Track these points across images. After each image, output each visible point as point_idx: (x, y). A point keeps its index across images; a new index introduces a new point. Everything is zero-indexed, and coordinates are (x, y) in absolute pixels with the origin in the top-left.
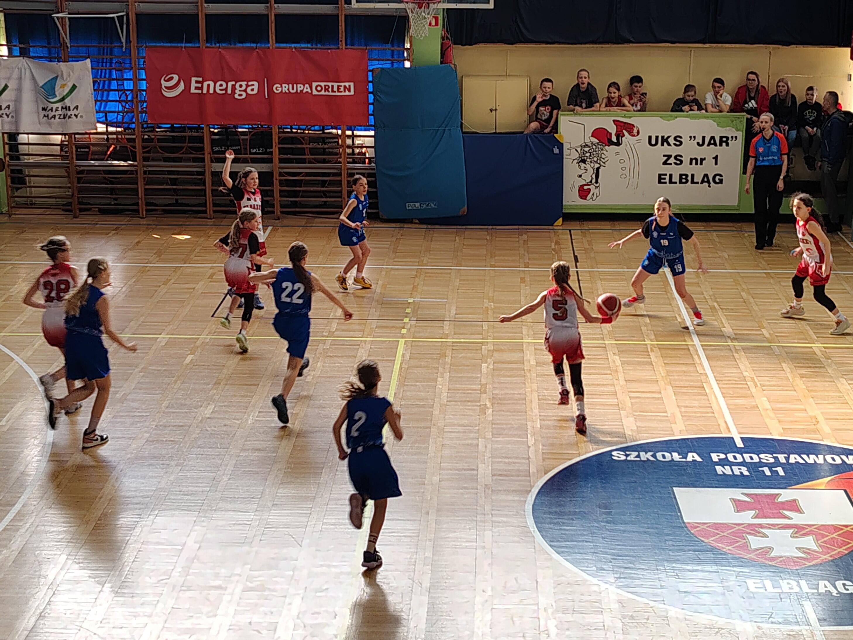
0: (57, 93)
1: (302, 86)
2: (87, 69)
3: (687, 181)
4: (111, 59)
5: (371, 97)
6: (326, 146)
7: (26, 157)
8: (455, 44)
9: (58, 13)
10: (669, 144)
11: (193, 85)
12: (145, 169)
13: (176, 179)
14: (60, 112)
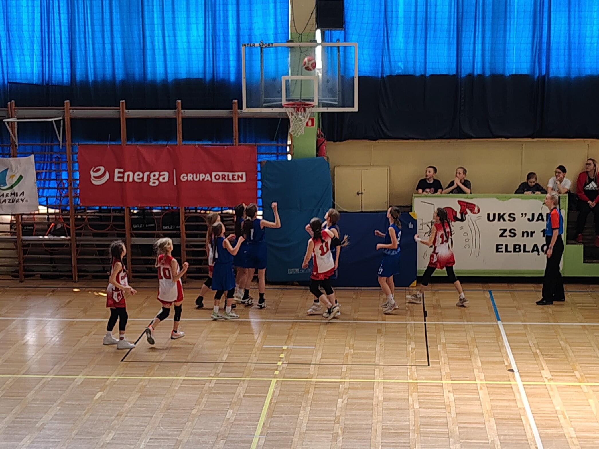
0: (7, 183)
1: (204, 175)
2: (31, 163)
3: (520, 251)
4: (51, 155)
5: (259, 184)
8: (328, 140)
9: (9, 118)
10: (504, 220)
11: (116, 175)
12: (78, 243)
14: (10, 197)
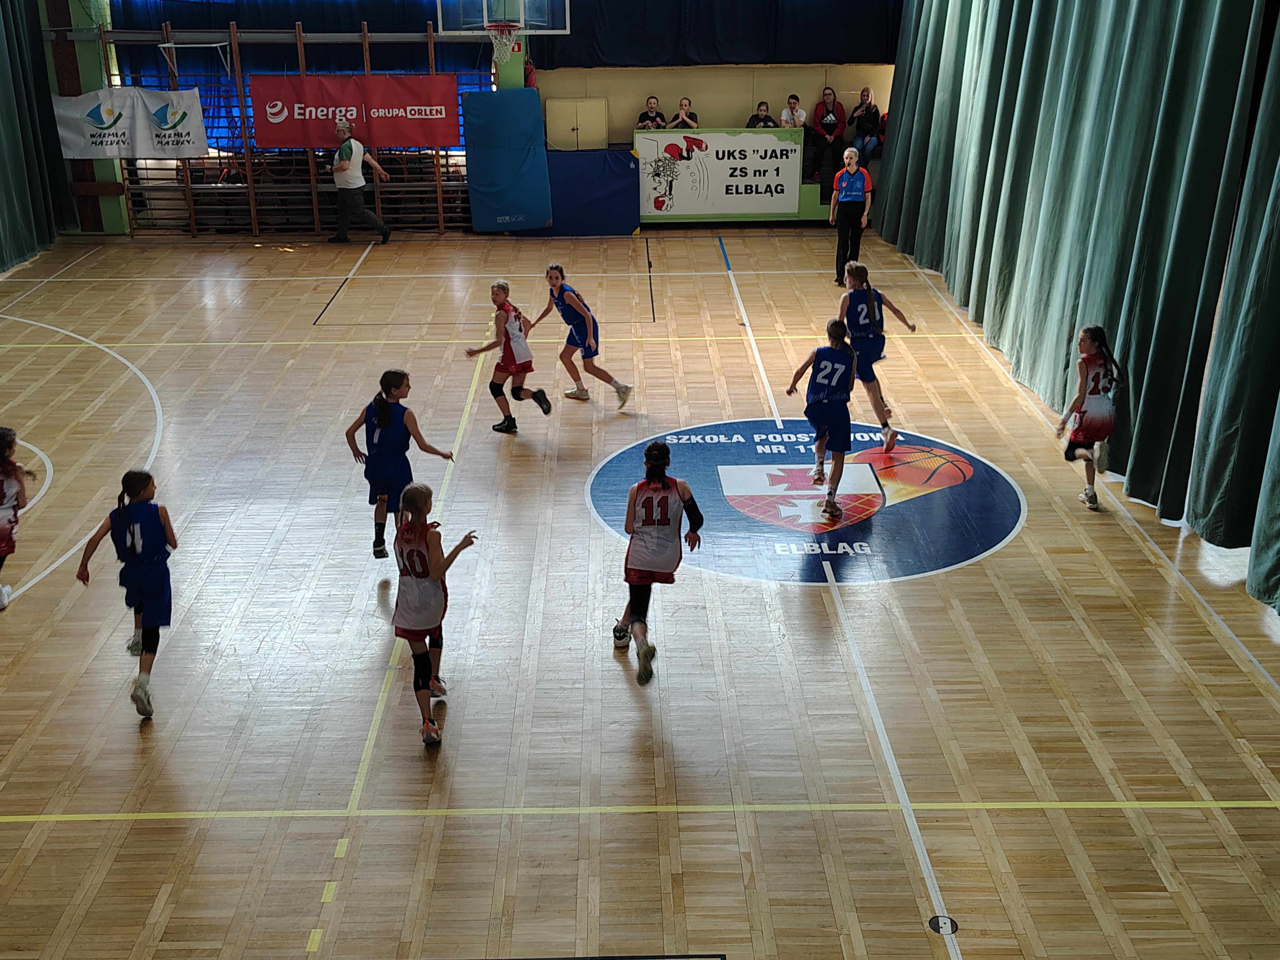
0: (169, 121)
1: (397, 110)
2: (196, 97)
3: (752, 192)
4: (219, 88)
5: (461, 119)
6: (422, 166)
7: (145, 181)
8: (537, 68)
9: (165, 43)
10: (734, 158)
11: (297, 111)
12: (256, 191)
13: (286, 200)
14: (173, 139)
